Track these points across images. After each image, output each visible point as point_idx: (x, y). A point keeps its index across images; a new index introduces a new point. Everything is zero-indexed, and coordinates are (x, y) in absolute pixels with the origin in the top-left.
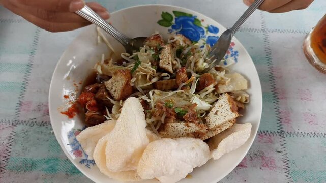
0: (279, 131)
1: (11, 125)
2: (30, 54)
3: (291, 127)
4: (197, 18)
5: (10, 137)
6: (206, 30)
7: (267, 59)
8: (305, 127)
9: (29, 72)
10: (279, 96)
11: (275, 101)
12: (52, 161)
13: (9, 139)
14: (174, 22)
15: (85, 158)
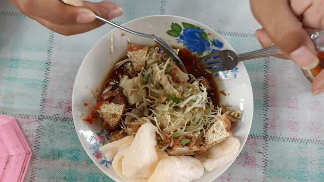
0: (264, 135)
1: (38, 119)
2: (48, 52)
3: (275, 132)
4: (205, 31)
5: (38, 130)
6: (211, 43)
7: (265, 67)
8: (287, 133)
9: (49, 70)
10: (270, 104)
11: (265, 108)
12: (75, 151)
13: (37, 131)
14: (182, 32)
15: (104, 159)
